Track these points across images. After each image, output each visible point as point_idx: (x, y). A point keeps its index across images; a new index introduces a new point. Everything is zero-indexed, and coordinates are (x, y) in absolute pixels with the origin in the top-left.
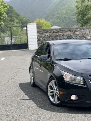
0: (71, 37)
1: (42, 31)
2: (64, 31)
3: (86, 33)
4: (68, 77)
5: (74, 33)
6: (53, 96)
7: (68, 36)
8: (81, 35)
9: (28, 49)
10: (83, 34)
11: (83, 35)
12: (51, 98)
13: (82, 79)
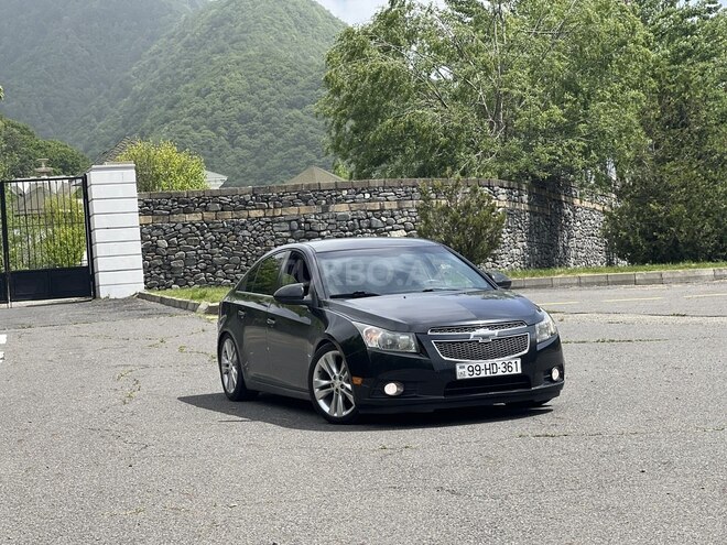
0: (311, 230)
1: (164, 201)
2: (274, 200)
3: (382, 210)
4: (374, 338)
5: (325, 209)
6: (329, 399)
7: (295, 224)
8: (359, 220)
9: (95, 297)
10: (370, 214)
11: (368, 218)
12: (322, 404)
13: (412, 341)
